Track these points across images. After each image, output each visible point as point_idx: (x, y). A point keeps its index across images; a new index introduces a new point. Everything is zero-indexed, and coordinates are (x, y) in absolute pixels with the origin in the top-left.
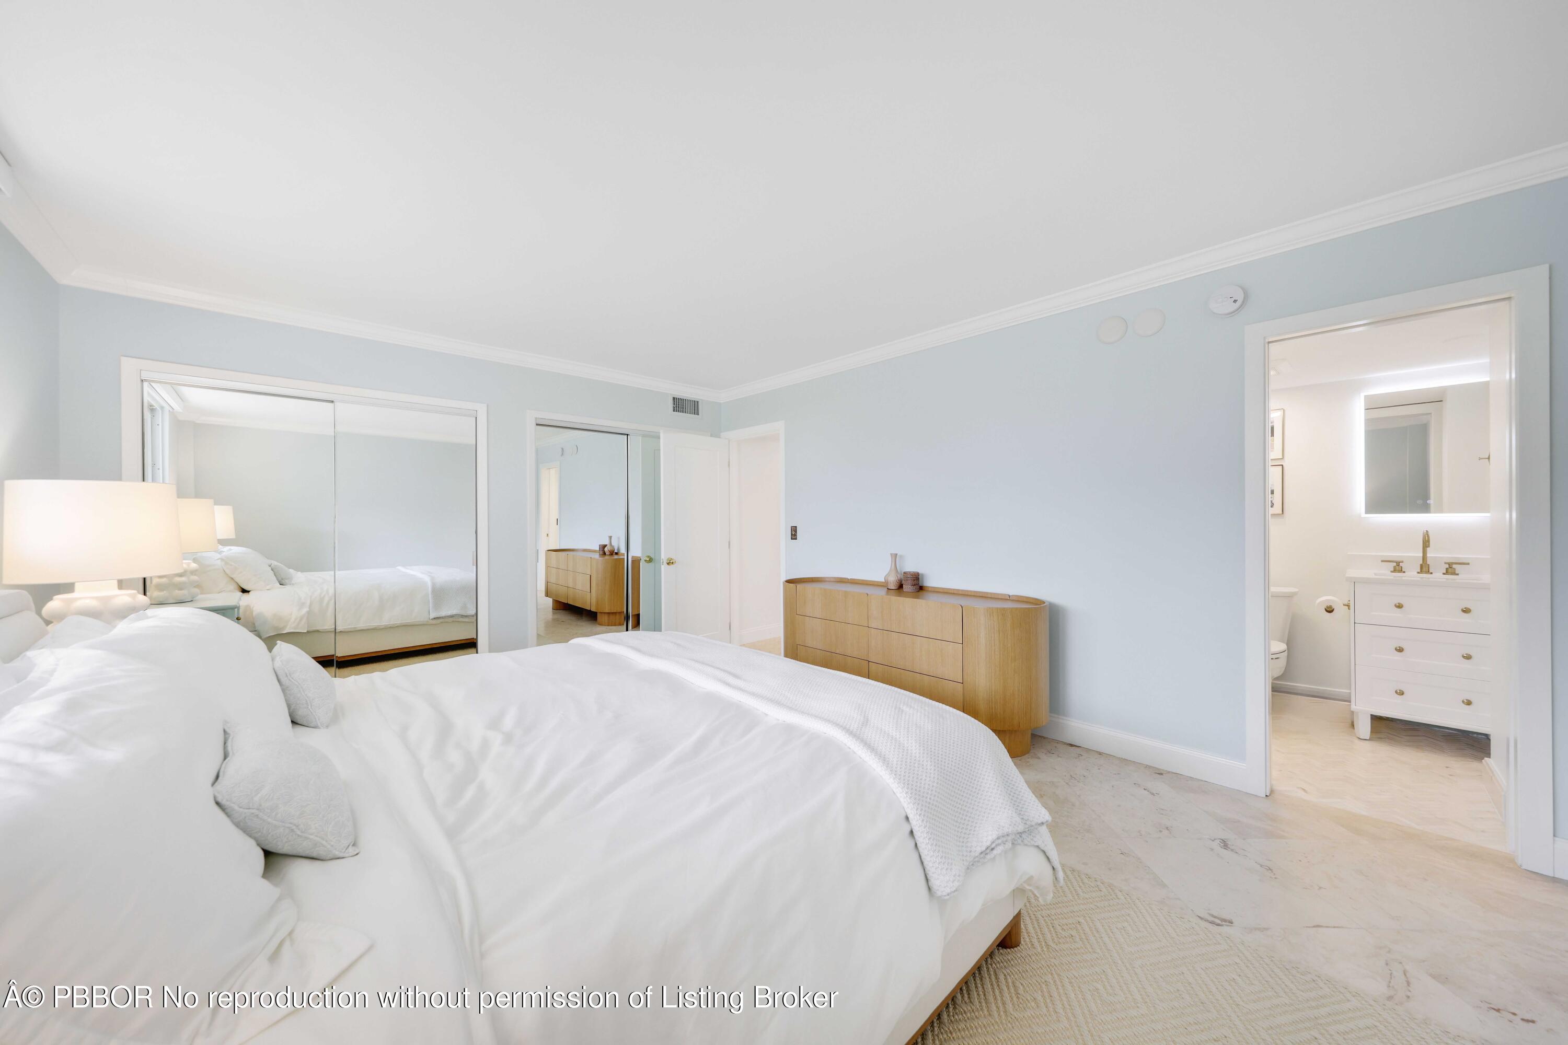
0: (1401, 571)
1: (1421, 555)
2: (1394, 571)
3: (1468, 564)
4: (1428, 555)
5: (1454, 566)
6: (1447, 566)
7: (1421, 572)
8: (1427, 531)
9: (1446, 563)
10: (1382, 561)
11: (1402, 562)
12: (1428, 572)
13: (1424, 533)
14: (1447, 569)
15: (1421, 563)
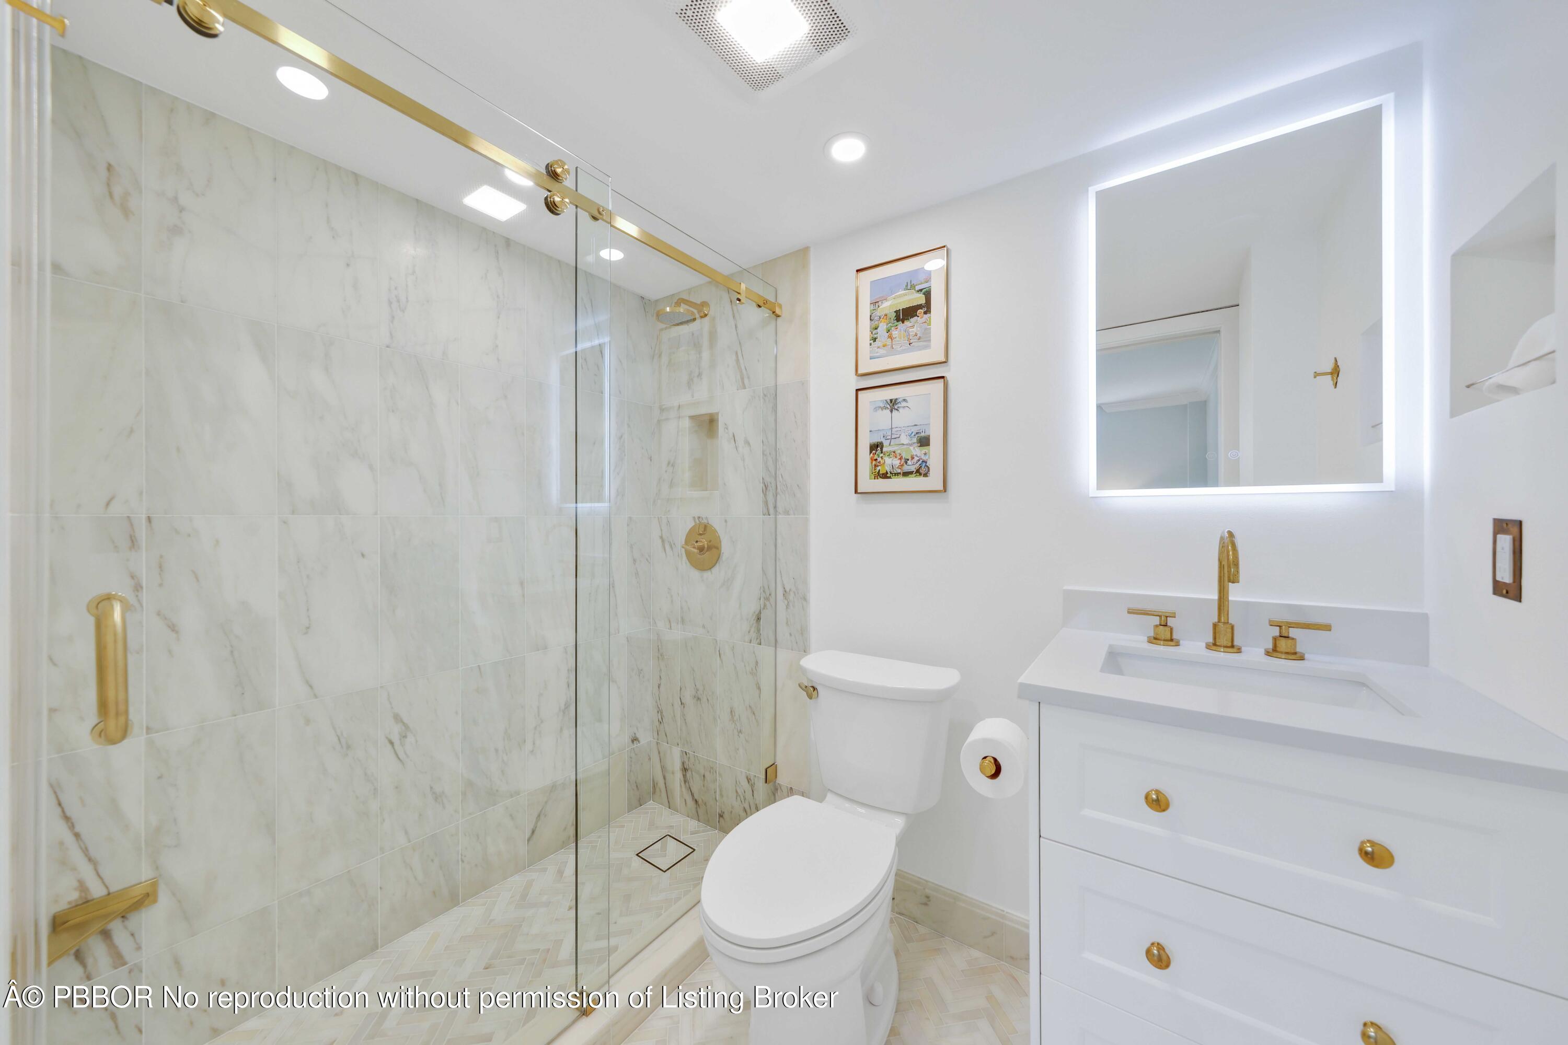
0: (1171, 641)
1: (1215, 596)
2: (1155, 640)
3: (1327, 628)
4: (1230, 598)
5: (1293, 632)
6: (1276, 631)
7: (1214, 645)
8: (1231, 534)
9: (1272, 624)
10: (1131, 612)
11: (1173, 616)
12: (1232, 647)
13: (1222, 538)
14: (1275, 639)
15: (1216, 620)
